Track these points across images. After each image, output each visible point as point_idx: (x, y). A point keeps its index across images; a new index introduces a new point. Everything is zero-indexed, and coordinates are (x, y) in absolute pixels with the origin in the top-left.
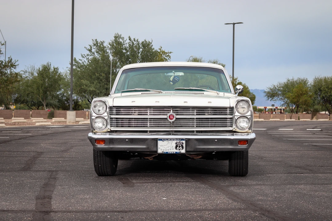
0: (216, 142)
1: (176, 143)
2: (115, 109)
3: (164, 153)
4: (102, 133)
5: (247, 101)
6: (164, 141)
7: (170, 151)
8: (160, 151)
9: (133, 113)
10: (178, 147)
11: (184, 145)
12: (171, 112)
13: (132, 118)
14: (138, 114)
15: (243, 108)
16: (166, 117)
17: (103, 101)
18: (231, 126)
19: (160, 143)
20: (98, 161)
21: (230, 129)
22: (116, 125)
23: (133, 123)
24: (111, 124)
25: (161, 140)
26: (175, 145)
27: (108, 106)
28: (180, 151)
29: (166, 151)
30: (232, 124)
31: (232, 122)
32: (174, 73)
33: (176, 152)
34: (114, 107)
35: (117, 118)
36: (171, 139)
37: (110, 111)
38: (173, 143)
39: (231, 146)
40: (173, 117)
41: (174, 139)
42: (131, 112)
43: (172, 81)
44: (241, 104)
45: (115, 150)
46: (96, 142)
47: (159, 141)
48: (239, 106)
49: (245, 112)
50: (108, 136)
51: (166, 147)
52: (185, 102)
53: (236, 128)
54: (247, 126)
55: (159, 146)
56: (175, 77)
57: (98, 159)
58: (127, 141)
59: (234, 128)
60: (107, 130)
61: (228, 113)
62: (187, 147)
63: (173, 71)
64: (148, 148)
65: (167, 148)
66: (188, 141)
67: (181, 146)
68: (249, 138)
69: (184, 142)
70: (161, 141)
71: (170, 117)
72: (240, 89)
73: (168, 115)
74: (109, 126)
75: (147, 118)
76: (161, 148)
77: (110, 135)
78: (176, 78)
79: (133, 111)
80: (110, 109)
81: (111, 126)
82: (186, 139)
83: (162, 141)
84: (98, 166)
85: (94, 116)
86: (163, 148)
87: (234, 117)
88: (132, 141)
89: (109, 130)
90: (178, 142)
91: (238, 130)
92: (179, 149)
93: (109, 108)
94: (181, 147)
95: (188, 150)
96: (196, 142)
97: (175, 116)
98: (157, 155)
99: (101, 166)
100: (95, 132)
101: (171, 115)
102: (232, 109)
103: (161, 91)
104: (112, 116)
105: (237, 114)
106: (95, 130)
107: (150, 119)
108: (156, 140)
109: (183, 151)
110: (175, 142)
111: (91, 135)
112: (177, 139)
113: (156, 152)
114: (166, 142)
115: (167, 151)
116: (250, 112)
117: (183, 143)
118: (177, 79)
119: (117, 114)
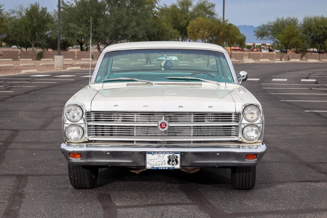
0: (218, 155)
1: (169, 157)
2: (94, 114)
3: (153, 168)
4: (78, 144)
5: (257, 106)
6: (154, 154)
7: (161, 166)
8: (149, 166)
9: (116, 120)
10: (171, 162)
11: (179, 159)
12: (163, 119)
13: (115, 126)
14: (123, 121)
15: (252, 113)
16: (157, 125)
17: (79, 105)
18: (237, 136)
19: (149, 156)
20: (74, 173)
21: (236, 139)
22: (95, 134)
23: (116, 132)
24: (88, 133)
25: (150, 153)
26: (167, 159)
27: (84, 111)
28: (174, 166)
29: (156, 167)
30: (238, 133)
31: (238, 131)
32: (166, 57)
33: (168, 168)
34: (91, 112)
35: (96, 126)
36: (162, 152)
37: (87, 117)
38: (166, 157)
39: (237, 161)
40: (166, 125)
41: (166, 153)
42: (114, 118)
43: (164, 67)
44: (249, 109)
45: (93, 164)
46: (70, 156)
47: (147, 155)
48: (246, 111)
49: (254, 118)
50: (84, 149)
51: (156, 161)
52: (180, 107)
53: (242, 138)
54: (256, 136)
55: (148, 161)
56: (167, 61)
57: (74, 171)
58: (109, 155)
59: (240, 138)
60: (84, 140)
61: (233, 120)
62: (182, 162)
63: (165, 56)
64: (134, 163)
65: (158, 163)
66: (183, 154)
67: (174, 160)
68: (259, 152)
69: (179, 155)
70: (150, 155)
71: (161, 125)
72: (244, 76)
73: (160, 123)
74: (86, 135)
75: (133, 126)
76: (150, 162)
77: (87, 146)
78: (168, 64)
79: (116, 117)
80: (87, 115)
81: (89, 135)
82: (181, 152)
83: (152, 154)
84: (74, 178)
85: (68, 124)
86: (153, 163)
87: (241, 125)
88: (114, 154)
89: (87, 140)
90: (171, 156)
91: (245, 141)
92: (173, 164)
93: (85, 113)
94: (174, 162)
95: (182, 165)
96: (193, 156)
97: (167, 123)
98: (146, 170)
99: (77, 179)
100: (68, 141)
101: (163, 123)
102: (238, 115)
103: (150, 82)
104: (90, 124)
105: (244, 121)
106: (68, 139)
107: (136, 127)
108: (144, 154)
109: (178, 166)
110: (168, 155)
111: (64, 146)
112: (170, 152)
113: (145, 167)
114: (156, 156)
115: (158, 166)
116: (260, 119)
117: (177, 157)
118: (170, 65)
119: (96, 121)
